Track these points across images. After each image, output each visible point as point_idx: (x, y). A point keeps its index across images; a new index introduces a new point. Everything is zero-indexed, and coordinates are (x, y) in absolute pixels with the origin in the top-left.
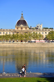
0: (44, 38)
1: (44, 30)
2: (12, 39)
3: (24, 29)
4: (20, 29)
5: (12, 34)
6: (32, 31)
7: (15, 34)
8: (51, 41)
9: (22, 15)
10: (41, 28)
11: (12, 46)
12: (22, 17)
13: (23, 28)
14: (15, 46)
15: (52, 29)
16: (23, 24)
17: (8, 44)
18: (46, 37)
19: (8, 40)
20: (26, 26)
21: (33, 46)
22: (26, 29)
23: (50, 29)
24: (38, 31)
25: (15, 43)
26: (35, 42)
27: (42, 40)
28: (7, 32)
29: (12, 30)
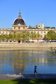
0: (43, 38)
3: (22, 29)
4: (17, 28)
6: (30, 30)
7: (12, 33)
9: (20, 13)
11: (9, 46)
12: (20, 16)
13: (21, 27)
16: (20, 24)
17: (4, 44)
19: (5, 40)
20: (24, 26)
21: (31, 47)
22: (24, 28)
23: (52, 28)
24: (36, 30)
25: (12, 43)
26: (33, 42)
29: (9, 30)
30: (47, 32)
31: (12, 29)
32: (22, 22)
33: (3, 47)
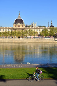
0: (38, 35)
1: (38, 28)
2: (11, 35)
3: (21, 27)
4: (17, 27)
5: (10, 31)
6: (28, 29)
7: (13, 31)
8: (44, 37)
9: (19, 14)
10: (36, 26)
11: (11, 41)
12: (19, 17)
13: (20, 26)
14: (13, 42)
15: (45, 27)
16: (20, 23)
17: (7, 40)
18: (40, 34)
19: (7, 37)
20: (23, 24)
21: (29, 42)
22: (23, 27)
23: (43, 27)
24: (33, 28)
25: (13, 39)
26: (30, 38)
27: (36, 36)
28: (6, 30)
29: (10, 28)
30: (41, 30)
31: (13, 27)
32: (21, 21)
33: (6, 42)
